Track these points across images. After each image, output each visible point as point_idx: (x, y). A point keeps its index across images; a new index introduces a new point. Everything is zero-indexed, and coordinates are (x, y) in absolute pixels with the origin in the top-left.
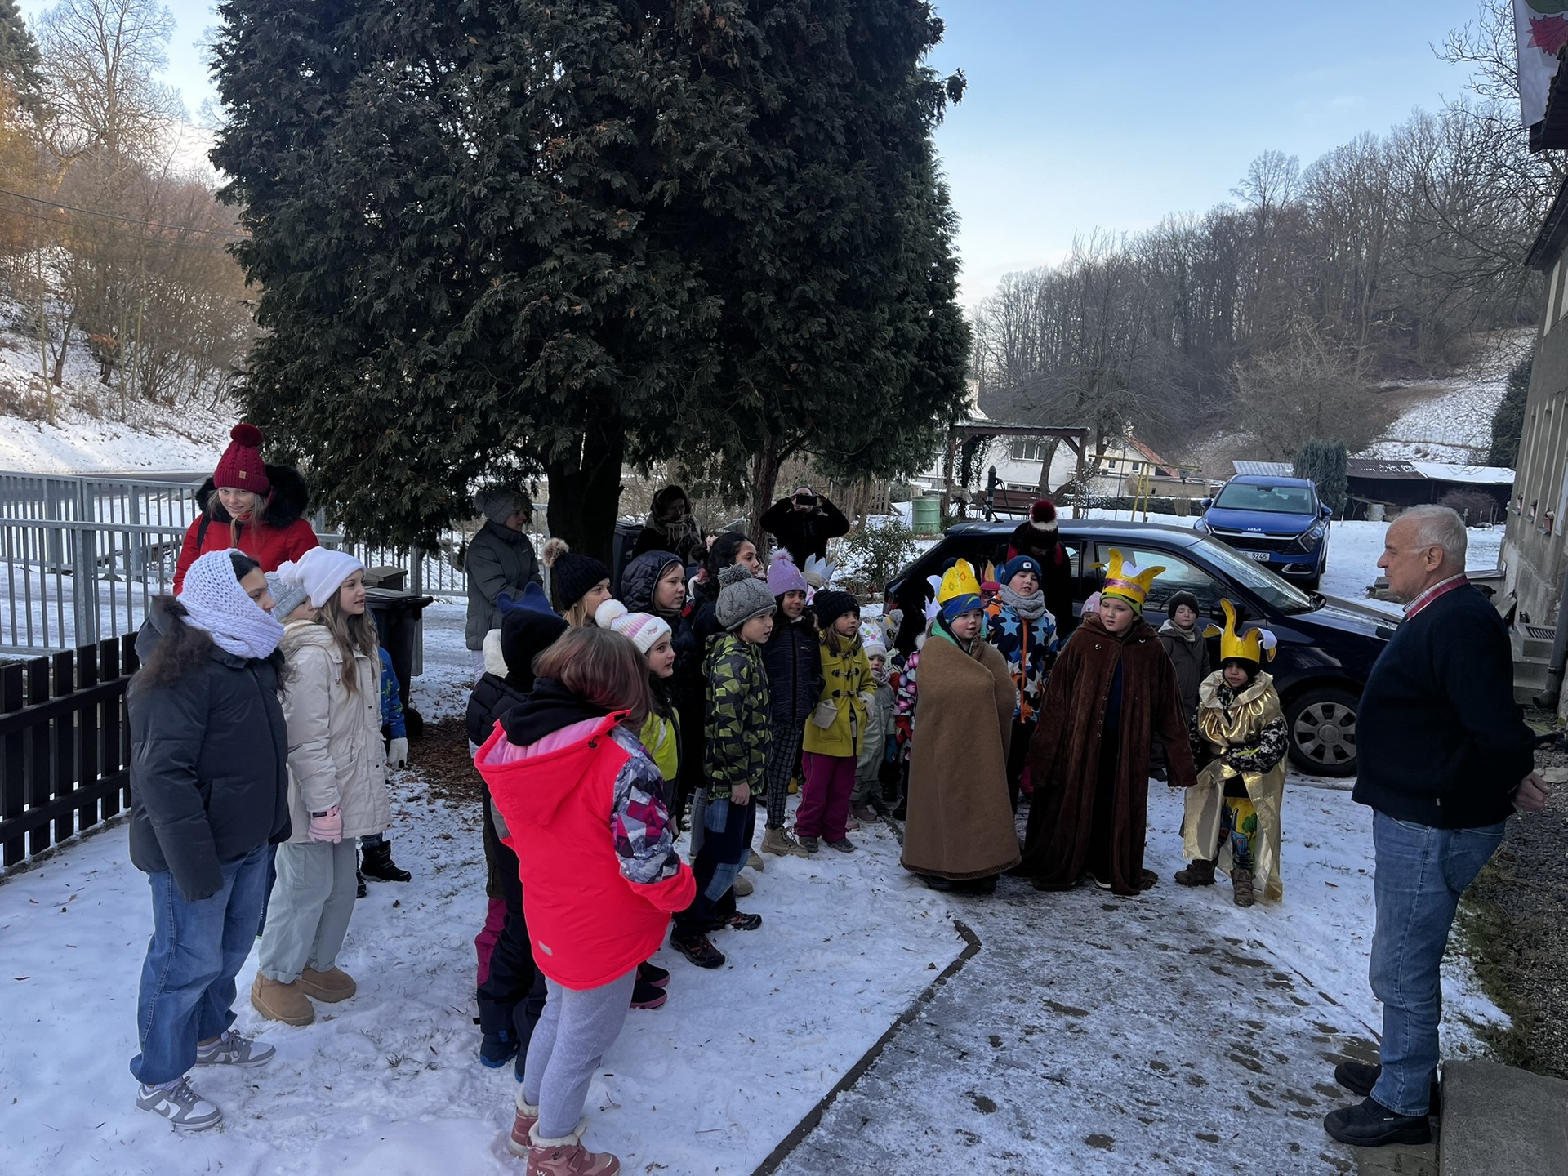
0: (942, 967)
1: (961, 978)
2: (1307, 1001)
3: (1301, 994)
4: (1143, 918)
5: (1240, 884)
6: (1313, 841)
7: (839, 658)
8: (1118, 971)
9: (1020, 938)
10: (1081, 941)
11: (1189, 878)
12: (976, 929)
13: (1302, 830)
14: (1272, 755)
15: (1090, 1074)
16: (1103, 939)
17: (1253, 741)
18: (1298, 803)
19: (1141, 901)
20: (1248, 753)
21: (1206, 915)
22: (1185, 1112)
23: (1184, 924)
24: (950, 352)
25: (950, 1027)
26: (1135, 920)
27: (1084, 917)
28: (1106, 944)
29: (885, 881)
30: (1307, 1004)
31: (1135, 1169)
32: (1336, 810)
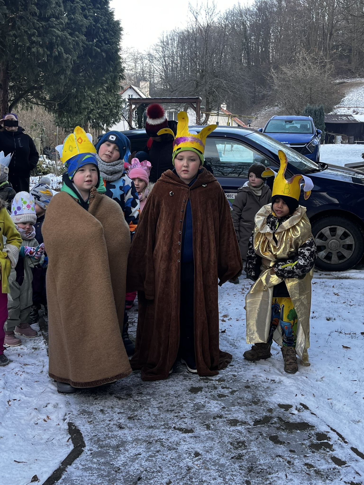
2: (343, 459)
3: (339, 453)
4: (221, 396)
5: (288, 357)
6: (331, 316)
8: (197, 454)
9: (120, 433)
10: (170, 427)
11: (253, 355)
12: (85, 429)
13: (324, 309)
14: (306, 266)
16: (188, 423)
17: (293, 257)
18: (320, 291)
19: (219, 380)
20: (289, 266)
21: (266, 385)
26: (214, 398)
27: (175, 402)
29: (25, 390)
30: (344, 463)
32: (342, 293)
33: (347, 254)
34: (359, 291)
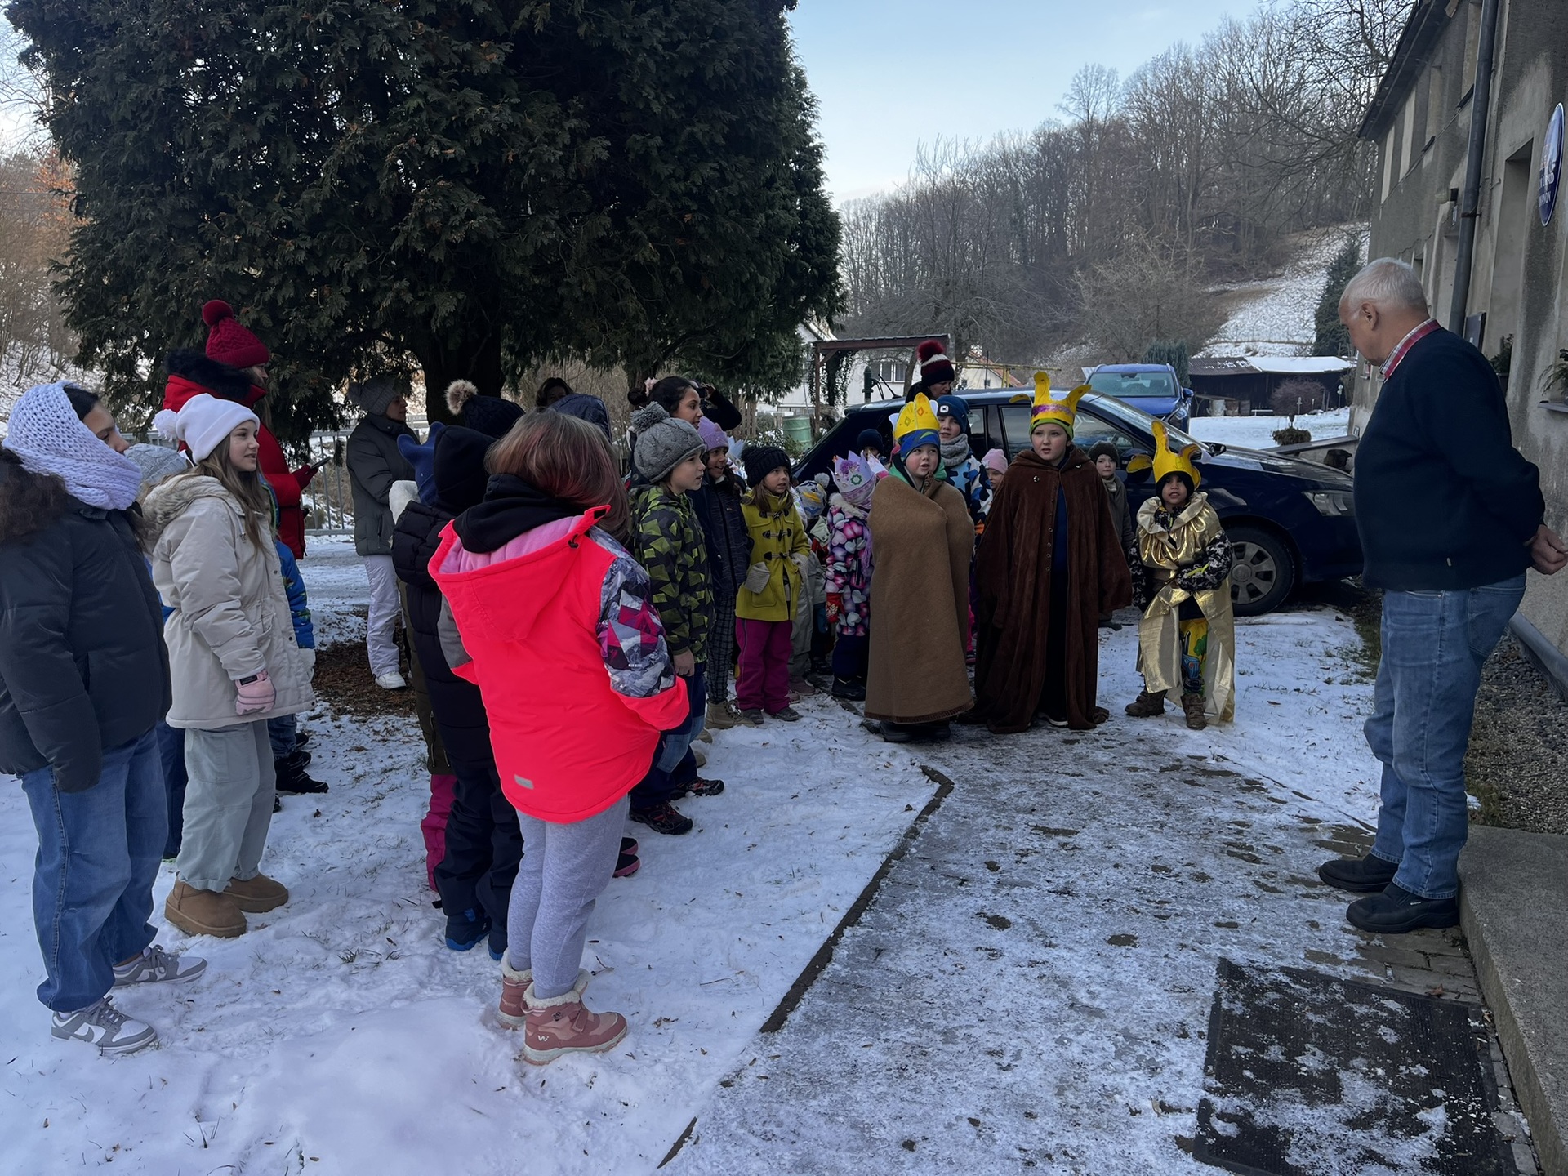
0: (920, 807)
1: (941, 814)
2: (1283, 799)
3: (1278, 795)
4: (1106, 747)
5: (1192, 708)
7: (769, 519)
8: (1096, 793)
9: (990, 775)
10: (1051, 772)
11: (1139, 709)
12: (944, 771)
14: (1221, 569)
15: (1096, 883)
16: (1072, 768)
17: (1201, 559)
20: (1198, 572)
21: (1165, 739)
22: (1197, 905)
23: (1147, 748)
24: (822, 240)
25: (942, 859)
28: (1077, 772)
30: (1285, 802)
31: (1166, 960)
32: (1259, 642)
33: (1264, 587)
34: (1287, 640)
